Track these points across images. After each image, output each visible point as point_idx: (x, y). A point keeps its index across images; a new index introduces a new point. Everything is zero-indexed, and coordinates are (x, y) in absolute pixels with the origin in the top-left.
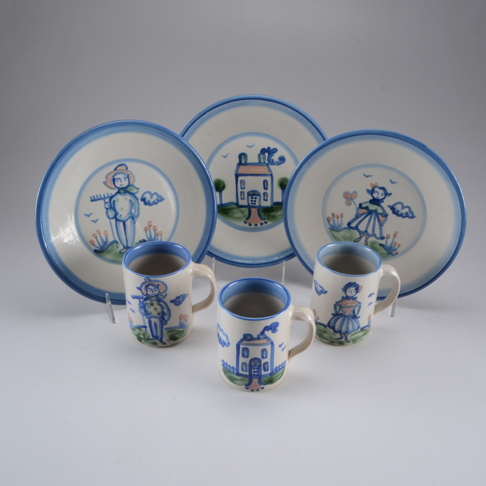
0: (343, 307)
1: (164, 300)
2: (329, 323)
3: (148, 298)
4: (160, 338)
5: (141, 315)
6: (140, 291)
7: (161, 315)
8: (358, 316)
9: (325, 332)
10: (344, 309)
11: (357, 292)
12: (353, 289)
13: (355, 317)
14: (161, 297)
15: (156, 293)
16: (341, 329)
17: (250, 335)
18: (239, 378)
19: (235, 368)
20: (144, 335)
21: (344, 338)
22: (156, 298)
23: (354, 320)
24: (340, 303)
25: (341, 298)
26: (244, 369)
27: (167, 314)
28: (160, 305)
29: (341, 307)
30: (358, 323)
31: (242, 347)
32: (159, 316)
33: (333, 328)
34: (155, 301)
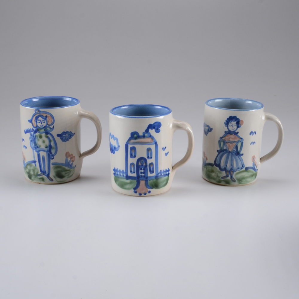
0: (227, 143)
1: (51, 133)
2: (215, 161)
3: (37, 130)
4: (47, 173)
5: (32, 150)
6: (31, 124)
7: (48, 149)
8: (241, 153)
9: (212, 171)
10: (227, 145)
11: (238, 127)
12: (234, 123)
13: (238, 154)
14: (48, 129)
15: (44, 124)
16: (226, 166)
17: (136, 133)
18: (128, 181)
19: (125, 171)
20: (34, 171)
21: (229, 177)
22: (45, 130)
23: (237, 157)
24: (223, 139)
25: (224, 133)
26: (133, 171)
27: (54, 148)
28: (47, 137)
29: (225, 143)
30: (242, 160)
31: (130, 146)
32: (46, 149)
33: (219, 166)
34: (43, 133)
